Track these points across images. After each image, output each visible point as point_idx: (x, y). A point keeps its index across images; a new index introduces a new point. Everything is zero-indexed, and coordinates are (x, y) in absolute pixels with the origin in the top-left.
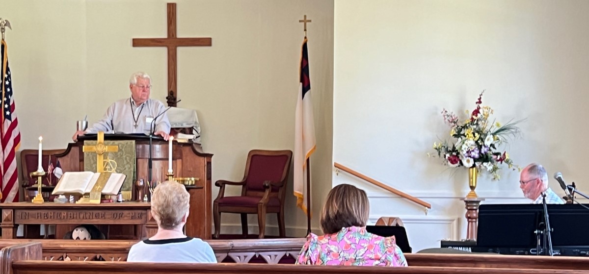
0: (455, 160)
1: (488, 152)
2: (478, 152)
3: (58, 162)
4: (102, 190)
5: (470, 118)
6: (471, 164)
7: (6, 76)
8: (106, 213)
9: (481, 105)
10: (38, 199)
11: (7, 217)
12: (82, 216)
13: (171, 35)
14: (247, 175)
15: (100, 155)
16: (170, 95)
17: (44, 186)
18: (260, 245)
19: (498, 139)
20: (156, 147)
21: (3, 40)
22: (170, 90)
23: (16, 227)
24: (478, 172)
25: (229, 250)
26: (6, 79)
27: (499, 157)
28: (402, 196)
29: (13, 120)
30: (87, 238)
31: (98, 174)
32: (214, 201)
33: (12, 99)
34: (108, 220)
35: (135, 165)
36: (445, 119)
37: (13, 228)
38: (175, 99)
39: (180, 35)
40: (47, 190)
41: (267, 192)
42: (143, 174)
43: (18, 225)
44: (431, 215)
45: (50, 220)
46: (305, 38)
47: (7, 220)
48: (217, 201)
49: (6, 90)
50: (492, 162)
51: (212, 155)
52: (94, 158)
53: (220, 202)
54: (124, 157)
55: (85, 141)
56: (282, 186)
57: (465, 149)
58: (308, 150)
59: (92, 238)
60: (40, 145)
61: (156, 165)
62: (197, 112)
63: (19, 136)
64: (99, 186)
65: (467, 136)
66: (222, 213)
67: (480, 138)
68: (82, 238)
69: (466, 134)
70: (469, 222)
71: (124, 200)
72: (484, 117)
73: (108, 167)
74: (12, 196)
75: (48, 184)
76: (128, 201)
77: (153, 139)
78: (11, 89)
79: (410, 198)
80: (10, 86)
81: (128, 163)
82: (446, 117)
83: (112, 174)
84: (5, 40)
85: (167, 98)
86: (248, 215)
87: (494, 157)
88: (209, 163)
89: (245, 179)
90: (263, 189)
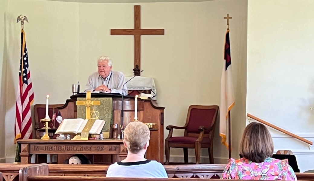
3: (60, 112)
4: (89, 131)
7: (24, 54)
8: (92, 147)
10: (46, 137)
11: (24, 149)
12: (75, 149)
13: (137, 27)
14: (188, 122)
15: (87, 107)
16: (136, 68)
17: (50, 128)
18: (196, 169)
20: (126, 102)
21: (22, 29)
22: (136, 65)
23: (30, 156)
25: (176, 172)
26: (24, 56)
28: (293, 137)
29: (29, 84)
30: (79, 164)
31: (86, 121)
32: (166, 140)
33: (28, 70)
34: (93, 151)
35: (112, 114)
37: (29, 156)
38: (139, 70)
39: (143, 27)
40: (52, 131)
41: (201, 134)
42: (118, 120)
43: (32, 155)
45: (54, 151)
46: (228, 29)
47: (24, 151)
48: (167, 139)
49: (24, 64)
51: (164, 108)
52: (84, 109)
53: (170, 140)
54: (105, 109)
55: (78, 98)
56: (211, 130)
58: (230, 105)
59: (82, 164)
60: (47, 100)
61: (126, 114)
62: (154, 79)
63: (33, 95)
64: (87, 128)
66: (171, 148)
68: (75, 163)
71: (104, 138)
74: (28, 136)
75: (52, 127)
76: (107, 138)
77: (124, 97)
78: (28, 63)
79: (298, 138)
80: (27, 61)
81: (107, 113)
83: (96, 120)
84: (24, 30)
85: (134, 70)
86: (188, 149)
88: (162, 114)
89: (187, 125)
90: (199, 131)
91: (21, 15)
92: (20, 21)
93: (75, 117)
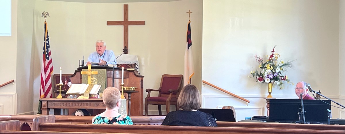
0: (261, 79)
1: (278, 75)
2: (272, 75)
3: (70, 80)
4: (89, 92)
5: (269, 59)
6: (269, 81)
7: (47, 39)
8: (91, 103)
9: (274, 53)
11: (44, 105)
12: (80, 105)
13: (126, 20)
14: (161, 87)
15: (89, 76)
16: (125, 48)
17: (63, 90)
19: (282, 69)
20: (116, 72)
21: (45, 22)
22: (125, 46)
23: (48, 110)
24: (273, 85)
25: (150, 121)
27: (283, 78)
28: (235, 97)
29: (50, 60)
30: (82, 115)
31: (88, 85)
32: (145, 99)
33: (49, 50)
34: (92, 107)
35: (106, 81)
36: (257, 59)
38: (127, 50)
39: (130, 19)
40: (64, 93)
41: (171, 94)
42: (110, 85)
44: (250, 106)
45: (65, 106)
46: (190, 21)
49: (46, 46)
50: (279, 80)
51: (144, 76)
52: (87, 77)
53: (148, 99)
54: (101, 77)
55: (82, 69)
56: (178, 92)
57: (266, 74)
58: (191, 75)
59: (85, 115)
60: (61, 71)
61: (117, 81)
62: (137, 56)
63: (53, 67)
65: (267, 68)
66: (149, 105)
67: (273, 69)
68: (80, 115)
69: (266, 67)
70: (268, 109)
71: (100, 97)
72: (275, 58)
73: (93, 82)
74: (49, 95)
75: (65, 90)
77: (115, 69)
78: (49, 45)
79: (239, 97)
80: (48, 43)
81: (103, 80)
82: (257, 58)
83: (95, 85)
84: (46, 22)
85: (123, 50)
86: (161, 105)
87: (281, 78)
88: (142, 80)
89: (160, 89)
90: (169, 93)
91: (44, 12)
92: (44, 16)
93: (81, 83)
